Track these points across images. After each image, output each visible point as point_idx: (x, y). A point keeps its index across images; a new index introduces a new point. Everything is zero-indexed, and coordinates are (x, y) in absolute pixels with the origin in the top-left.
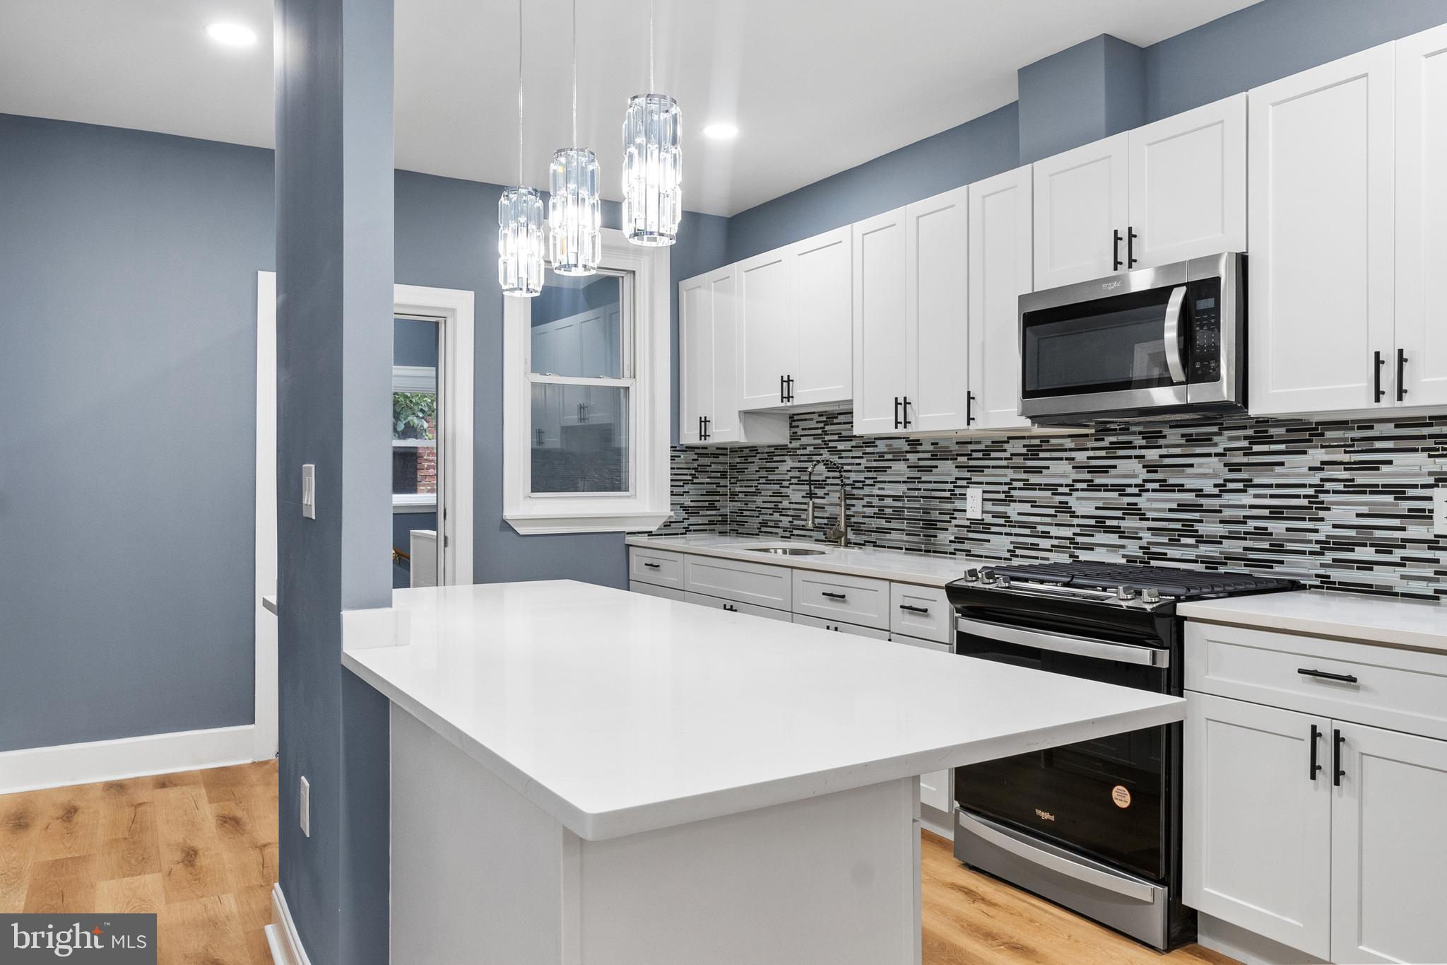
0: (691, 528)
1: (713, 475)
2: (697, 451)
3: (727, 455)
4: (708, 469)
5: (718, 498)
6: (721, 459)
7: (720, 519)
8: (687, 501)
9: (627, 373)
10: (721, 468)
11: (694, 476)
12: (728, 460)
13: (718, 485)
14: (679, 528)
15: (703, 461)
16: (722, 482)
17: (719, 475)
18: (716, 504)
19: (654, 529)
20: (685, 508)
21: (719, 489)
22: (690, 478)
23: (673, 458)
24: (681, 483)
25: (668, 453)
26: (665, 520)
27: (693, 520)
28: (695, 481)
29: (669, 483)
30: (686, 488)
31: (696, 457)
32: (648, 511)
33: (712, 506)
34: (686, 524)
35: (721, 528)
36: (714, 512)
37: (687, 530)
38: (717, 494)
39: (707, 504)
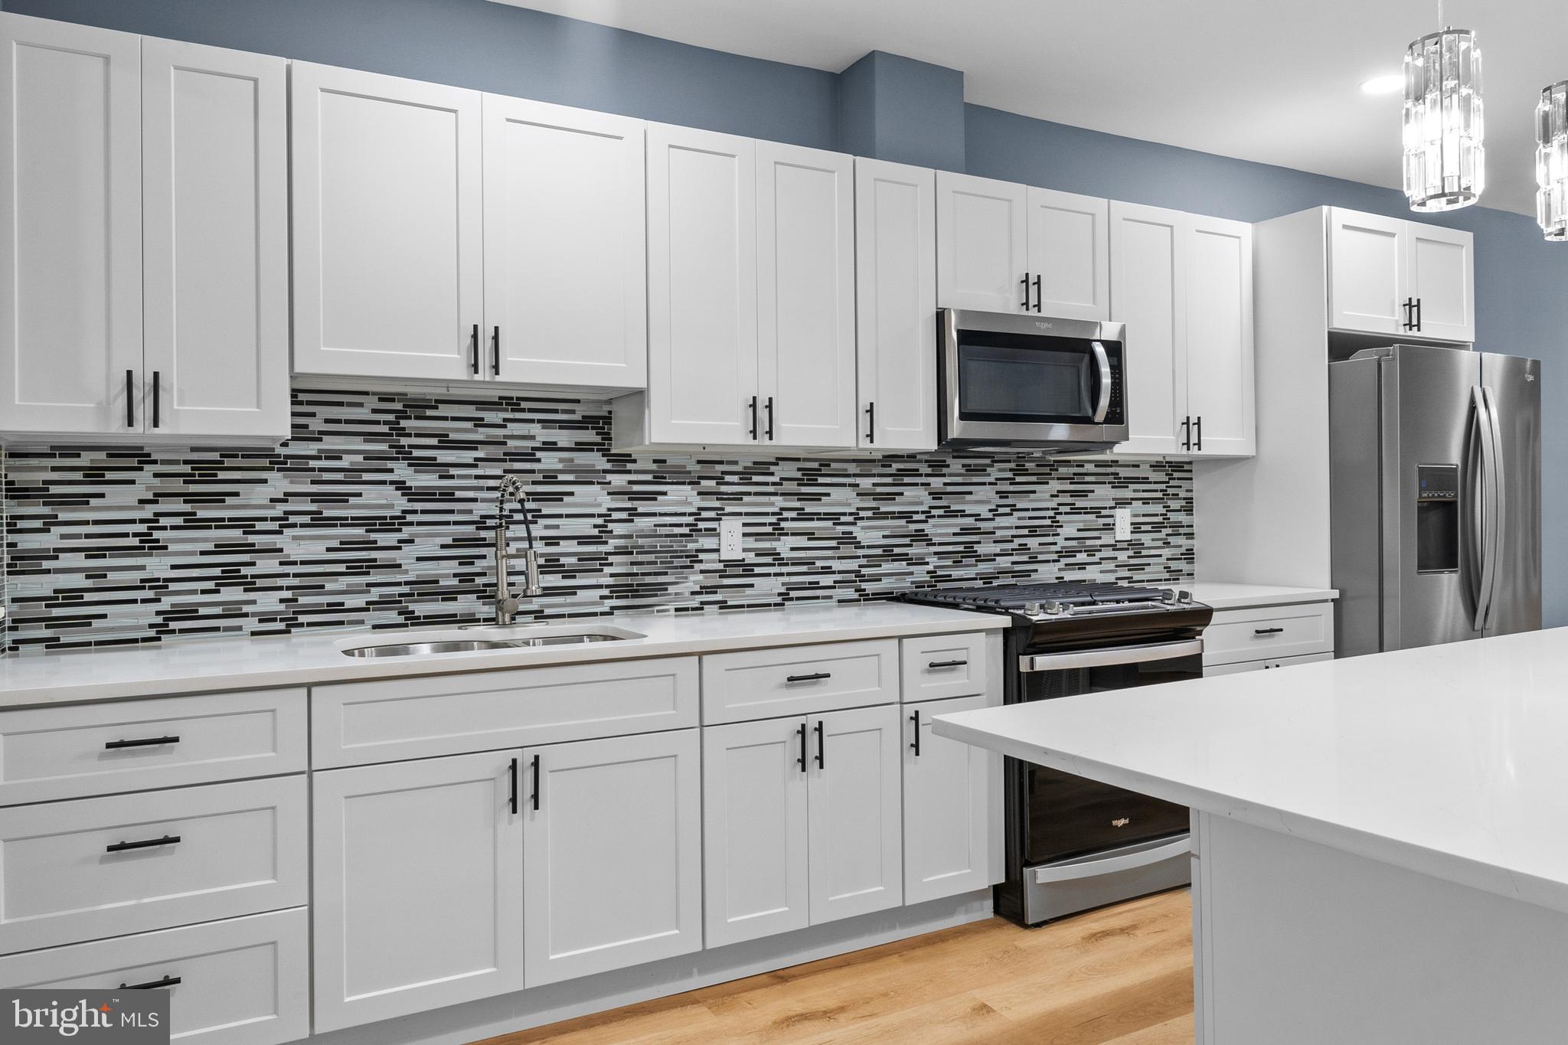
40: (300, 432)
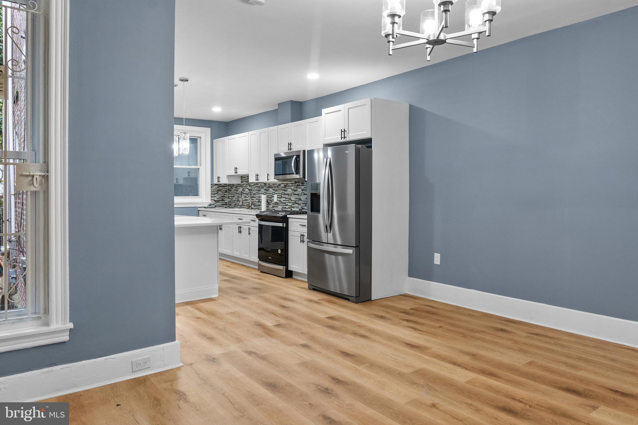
0: (217, 206)
1: (223, 192)
2: (218, 185)
3: (227, 186)
4: (222, 190)
5: (224, 198)
6: (225, 187)
7: (225, 203)
8: (215, 199)
9: (199, 164)
10: (225, 190)
11: (217, 192)
12: (227, 188)
13: (224, 194)
14: (213, 206)
15: (220, 188)
16: (226, 194)
17: (225, 192)
18: (224, 199)
19: (206, 206)
20: (215, 201)
21: (225, 196)
22: (216, 192)
23: (211, 187)
24: (214, 194)
25: (210, 186)
26: (209, 204)
27: (217, 204)
28: (218, 193)
29: (210, 194)
30: (215, 195)
31: (218, 187)
32: (205, 201)
33: (223, 200)
34: (215, 205)
35: (226, 206)
36: (223, 202)
37: (216, 206)
38: (224, 197)
39: (221, 200)
40: (242, 182)
